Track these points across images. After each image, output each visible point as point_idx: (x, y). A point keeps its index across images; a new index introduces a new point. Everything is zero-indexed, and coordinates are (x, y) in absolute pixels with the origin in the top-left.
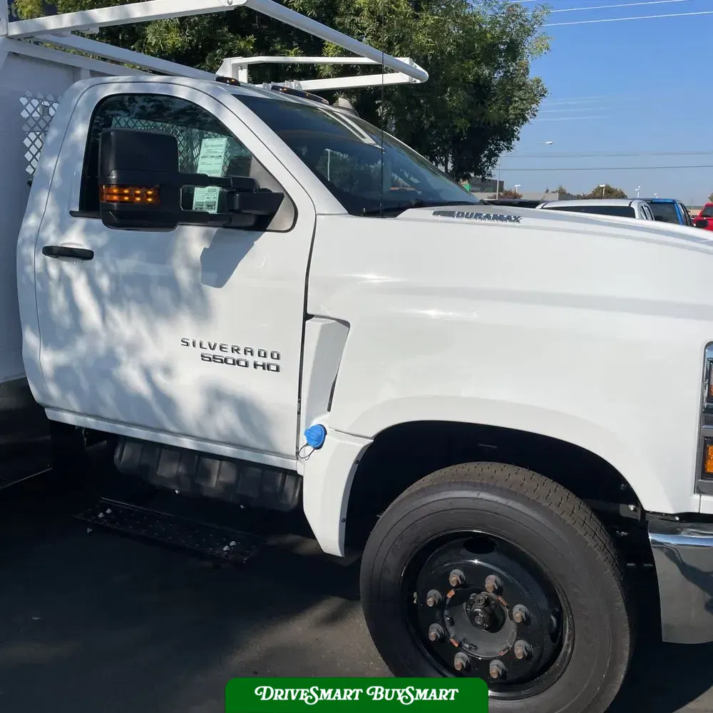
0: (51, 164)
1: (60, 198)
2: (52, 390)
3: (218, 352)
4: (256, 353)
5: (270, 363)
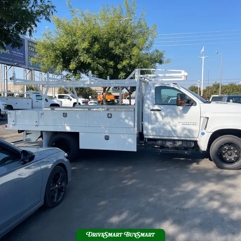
0: (148, 96)
1: (151, 101)
2: (150, 131)
3: (185, 123)
4: (192, 123)
5: (194, 124)
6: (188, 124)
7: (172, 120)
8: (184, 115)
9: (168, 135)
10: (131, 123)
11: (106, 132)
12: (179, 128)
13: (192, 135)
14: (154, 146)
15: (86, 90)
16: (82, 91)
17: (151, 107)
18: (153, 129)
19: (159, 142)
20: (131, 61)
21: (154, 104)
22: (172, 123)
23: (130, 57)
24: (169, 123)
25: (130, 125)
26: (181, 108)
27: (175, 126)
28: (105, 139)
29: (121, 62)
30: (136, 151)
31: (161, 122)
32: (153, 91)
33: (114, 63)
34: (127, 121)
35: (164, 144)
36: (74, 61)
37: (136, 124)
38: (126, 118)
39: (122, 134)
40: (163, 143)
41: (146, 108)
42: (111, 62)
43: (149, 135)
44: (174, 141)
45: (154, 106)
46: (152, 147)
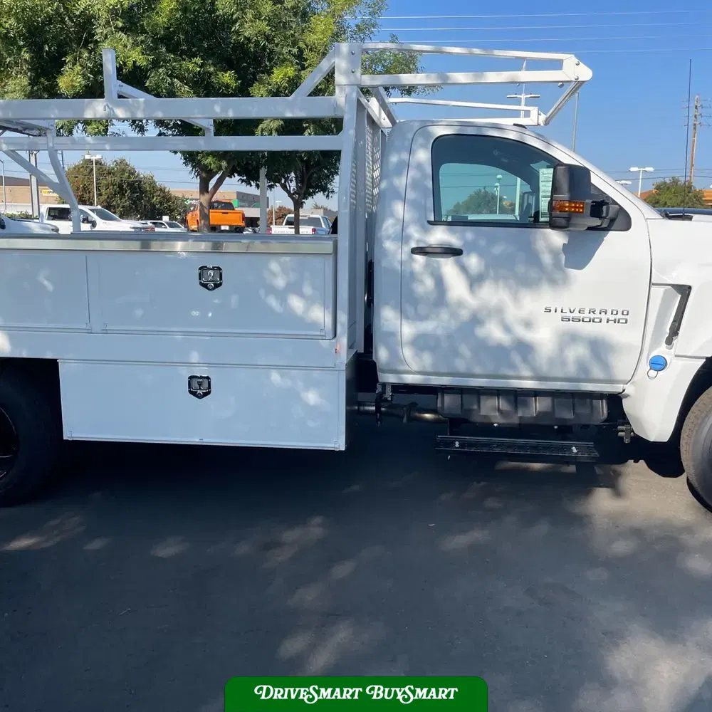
0: (401, 181)
2: (407, 353)
3: (576, 314)
4: (609, 312)
5: (621, 318)
6: (592, 316)
7: (516, 298)
8: (573, 272)
9: (490, 369)
10: (321, 316)
11: (195, 357)
12: (544, 336)
13: (606, 366)
14: (417, 414)
15: (153, 197)
16: (140, 198)
17: (417, 236)
18: (420, 343)
19: (448, 399)
20: (302, 72)
21: (430, 223)
22: (513, 313)
23: (300, 56)
24: (498, 312)
25: (314, 325)
26: (557, 239)
27: (528, 324)
28: (190, 392)
29: (265, 76)
30: (343, 448)
31: (460, 304)
32: (423, 156)
33: (237, 79)
34: (296, 303)
35: (470, 411)
36: (75, 60)
37: (343, 318)
38: (294, 288)
39: (277, 367)
40: (465, 407)
41: (388, 238)
42: (226, 72)
43: (402, 368)
44: (518, 397)
45: (426, 231)
46: (411, 419)
